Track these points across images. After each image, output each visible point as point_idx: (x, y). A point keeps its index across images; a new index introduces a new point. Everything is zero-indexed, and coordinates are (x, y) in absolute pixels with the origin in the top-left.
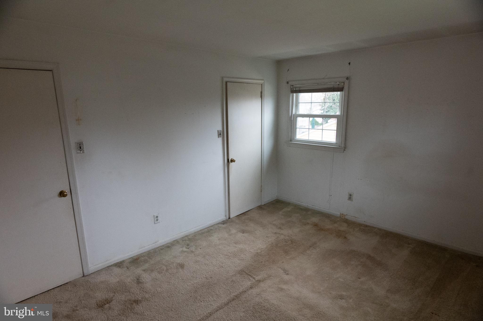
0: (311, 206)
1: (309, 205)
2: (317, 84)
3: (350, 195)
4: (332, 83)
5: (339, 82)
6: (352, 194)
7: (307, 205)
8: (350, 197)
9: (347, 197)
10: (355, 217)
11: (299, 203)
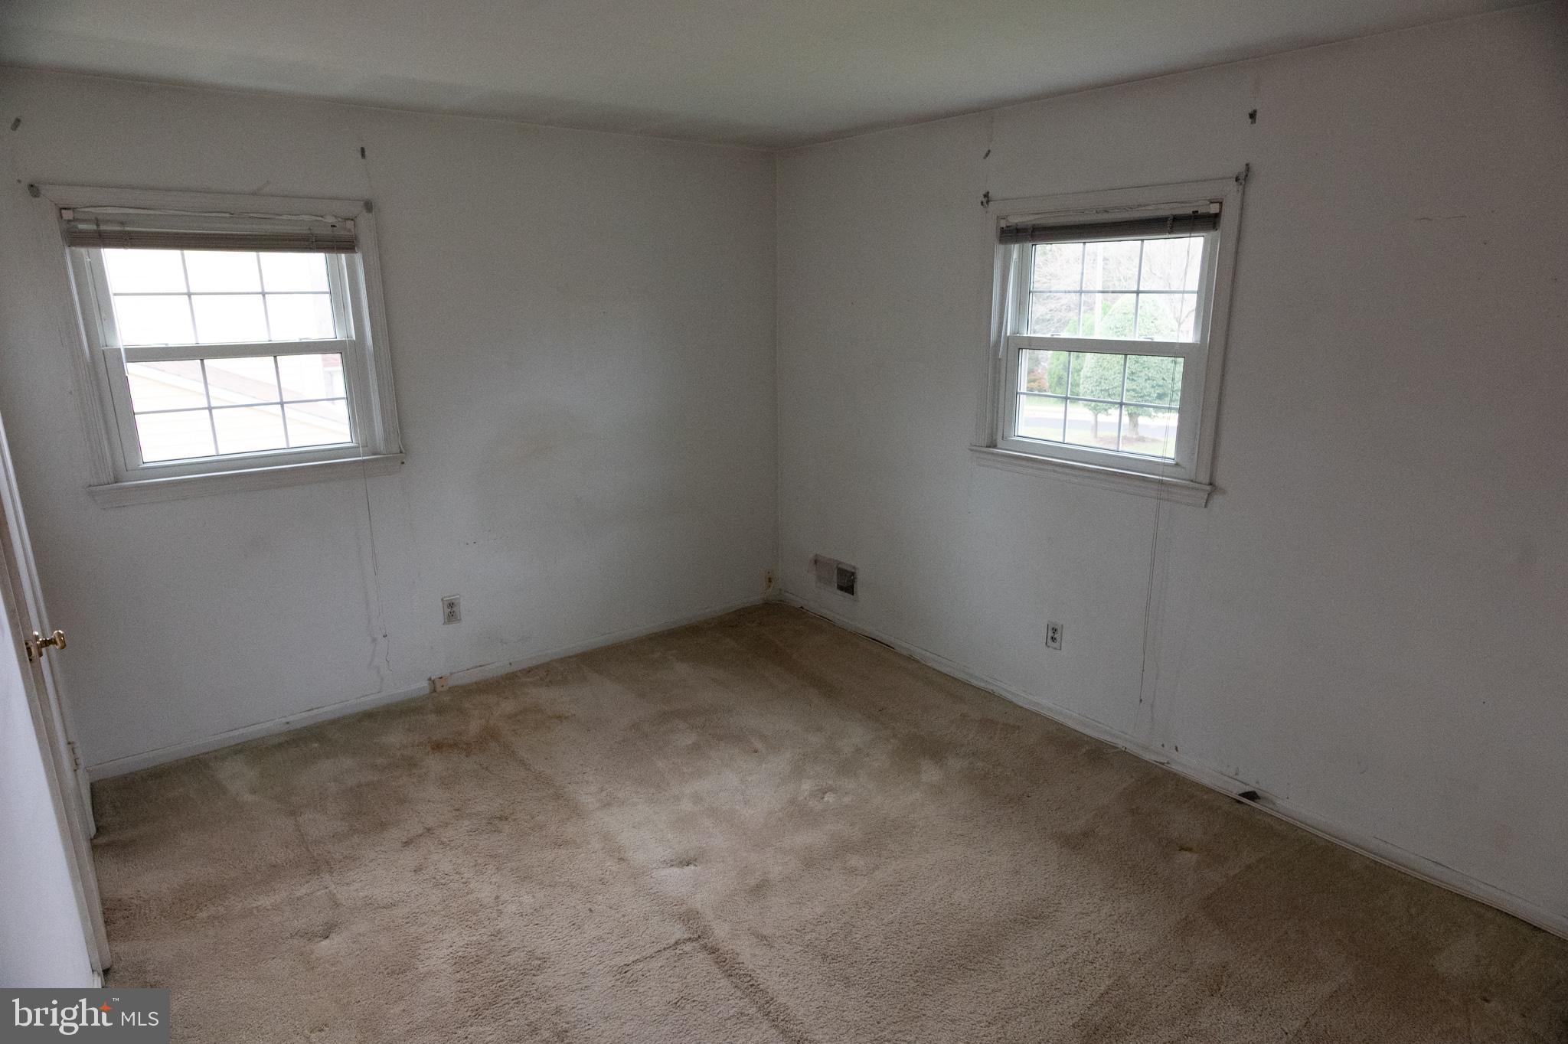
0: (304, 715)
1: (290, 719)
2: (227, 215)
3: (451, 605)
4: (306, 218)
5: (335, 217)
6: (453, 601)
7: (284, 720)
8: (451, 611)
9: (440, 615)
10: (476, 667)
11: (236, 733)
